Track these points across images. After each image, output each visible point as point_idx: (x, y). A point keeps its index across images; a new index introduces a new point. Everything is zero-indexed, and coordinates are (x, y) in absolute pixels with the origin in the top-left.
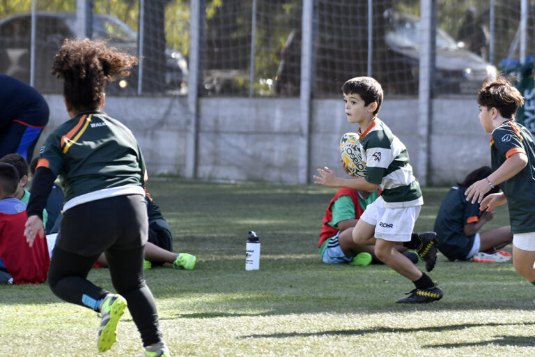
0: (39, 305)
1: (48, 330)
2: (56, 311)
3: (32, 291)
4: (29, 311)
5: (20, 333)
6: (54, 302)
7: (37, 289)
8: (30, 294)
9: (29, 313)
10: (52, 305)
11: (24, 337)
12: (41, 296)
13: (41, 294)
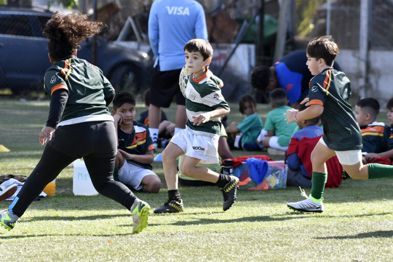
0: (335, 204)
1: (342, 222)
2: (348, 209)
3: (330, 194)
4: (329, 208)
5: (322, 224)
6: (346, 202)
7: (334, 192)
8: (328, 196)
9: (328, 210)
10: (345, 204)
11: (325, 227)
12: (337, 198)
13: (336, 196)
